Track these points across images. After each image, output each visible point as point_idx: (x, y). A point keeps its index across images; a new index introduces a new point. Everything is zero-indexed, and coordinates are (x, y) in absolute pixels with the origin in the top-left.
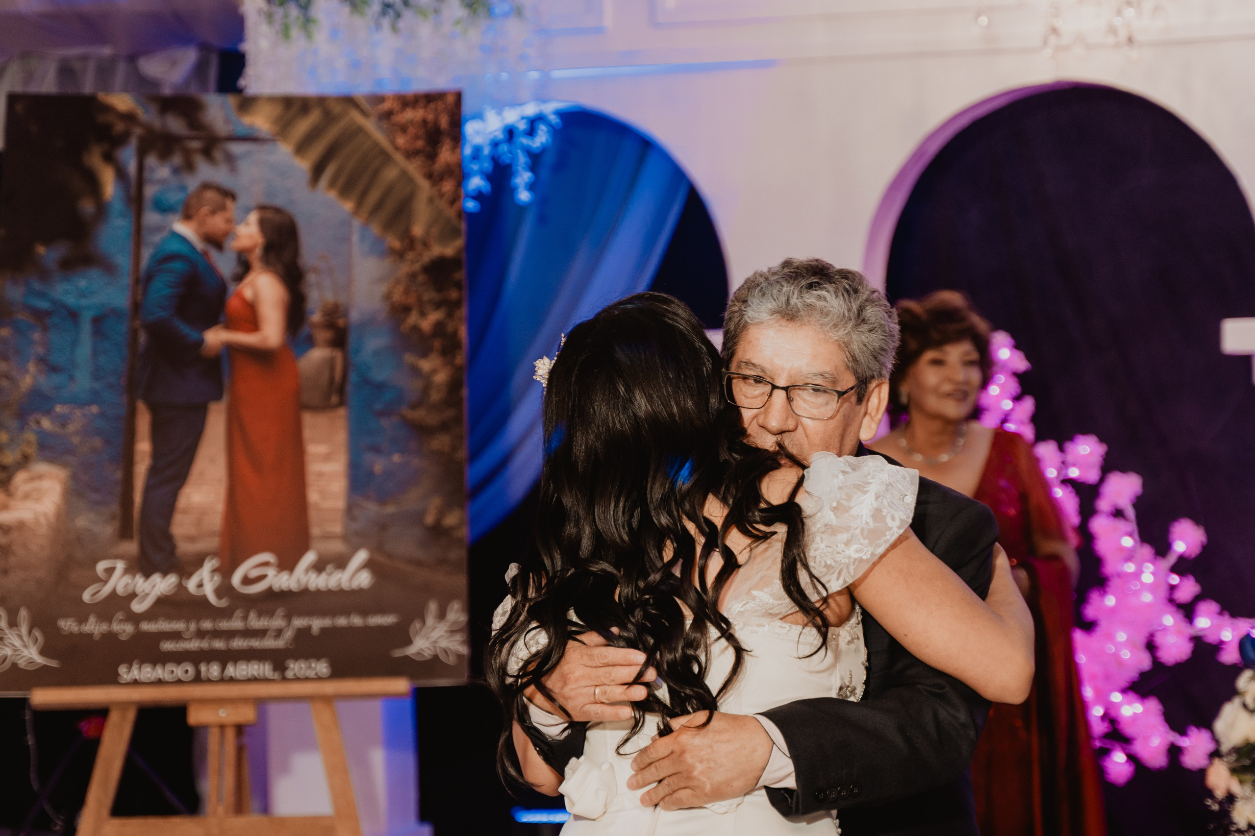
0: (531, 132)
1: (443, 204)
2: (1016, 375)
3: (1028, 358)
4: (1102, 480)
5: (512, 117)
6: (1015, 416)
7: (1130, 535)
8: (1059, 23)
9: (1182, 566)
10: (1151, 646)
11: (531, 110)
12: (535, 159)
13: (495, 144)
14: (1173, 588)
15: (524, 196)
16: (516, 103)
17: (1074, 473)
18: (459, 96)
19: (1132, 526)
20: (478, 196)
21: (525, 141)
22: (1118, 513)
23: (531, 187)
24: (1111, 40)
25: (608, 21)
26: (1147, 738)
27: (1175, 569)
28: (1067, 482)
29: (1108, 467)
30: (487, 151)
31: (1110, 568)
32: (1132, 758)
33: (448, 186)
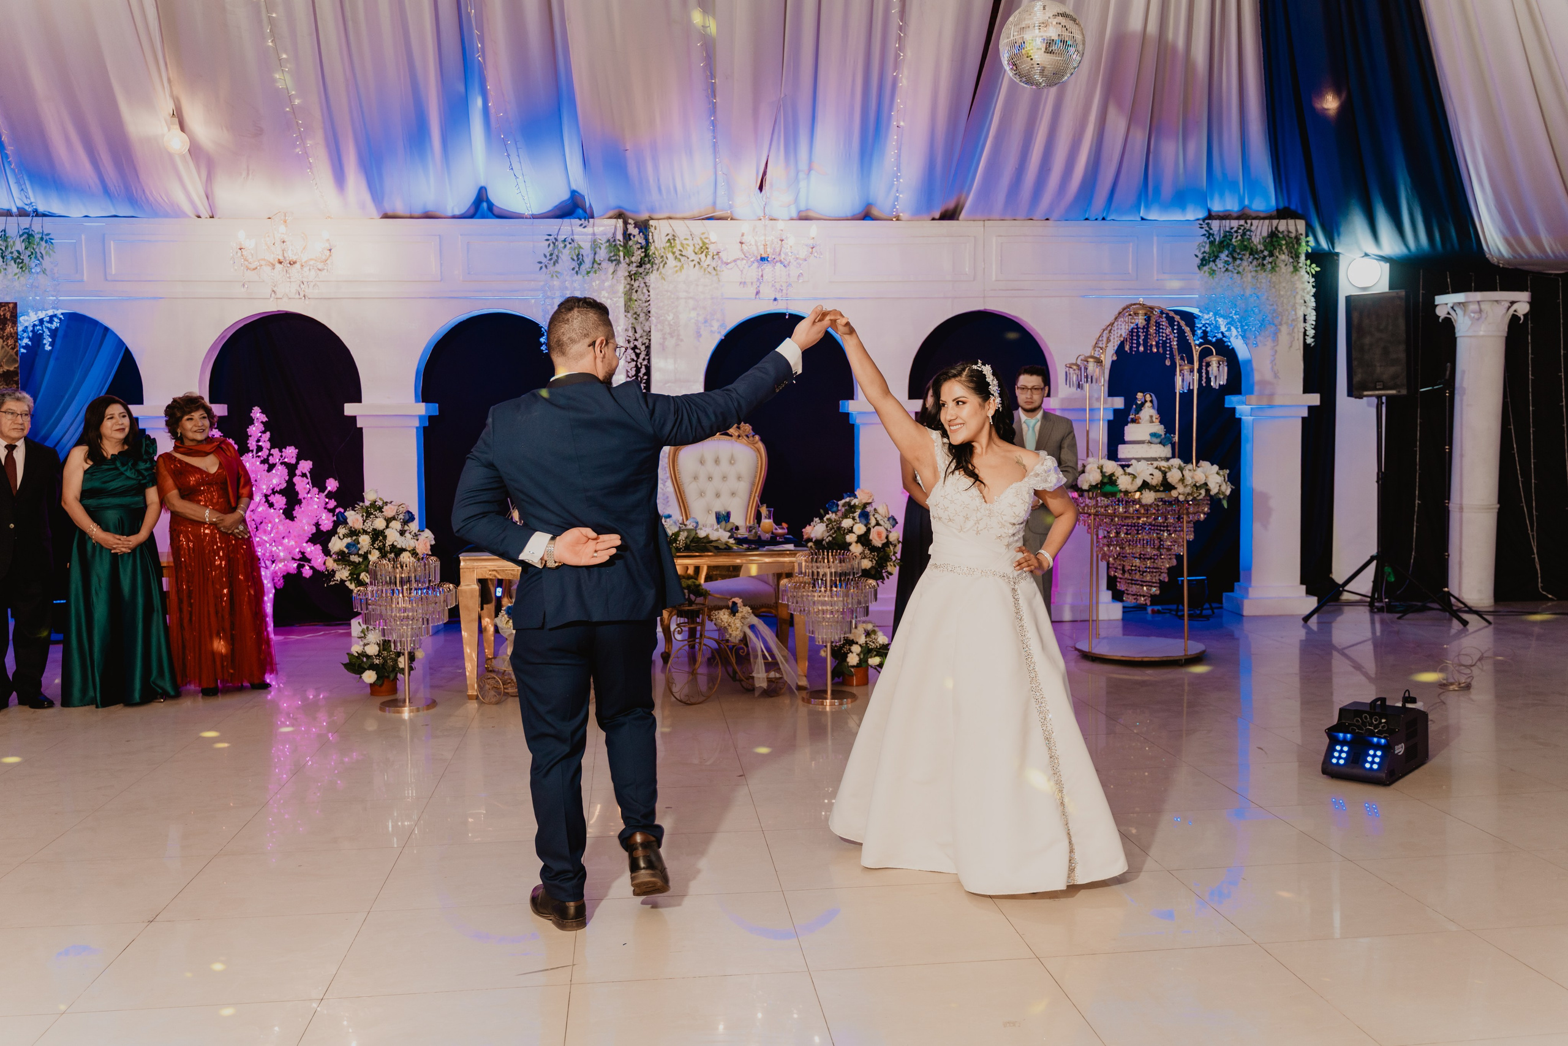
0: (51, 321)
1: (8, 349)
2: (262, 422)
3: (267, 417)
4: (297, 463)
5: (41, 315)
6: (262, 439)
7: (308, 483)
8: (274, 289)
9: (330, 495)
10: (317, 525)
11: (50, 312)
12: (54, 333)
13: (34, 326)
14: (327, 503)
15: (48, 348)
16: (43, 309)
17: (286, 460)
18: (15, 304)
19: (309, 480)
20: (26, 347)
21: (49, 325)
22: (304, 475)
23: (52, 344)
24: (297, 296)
25: (85, 278)
26: (317, 559)
27: (327, 496)
28: (283, 463)
29: (299, 458)
30: (30, 329)
31: (300, 496)
32: (312, 568)
33: (11, 342)
